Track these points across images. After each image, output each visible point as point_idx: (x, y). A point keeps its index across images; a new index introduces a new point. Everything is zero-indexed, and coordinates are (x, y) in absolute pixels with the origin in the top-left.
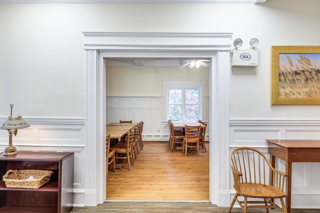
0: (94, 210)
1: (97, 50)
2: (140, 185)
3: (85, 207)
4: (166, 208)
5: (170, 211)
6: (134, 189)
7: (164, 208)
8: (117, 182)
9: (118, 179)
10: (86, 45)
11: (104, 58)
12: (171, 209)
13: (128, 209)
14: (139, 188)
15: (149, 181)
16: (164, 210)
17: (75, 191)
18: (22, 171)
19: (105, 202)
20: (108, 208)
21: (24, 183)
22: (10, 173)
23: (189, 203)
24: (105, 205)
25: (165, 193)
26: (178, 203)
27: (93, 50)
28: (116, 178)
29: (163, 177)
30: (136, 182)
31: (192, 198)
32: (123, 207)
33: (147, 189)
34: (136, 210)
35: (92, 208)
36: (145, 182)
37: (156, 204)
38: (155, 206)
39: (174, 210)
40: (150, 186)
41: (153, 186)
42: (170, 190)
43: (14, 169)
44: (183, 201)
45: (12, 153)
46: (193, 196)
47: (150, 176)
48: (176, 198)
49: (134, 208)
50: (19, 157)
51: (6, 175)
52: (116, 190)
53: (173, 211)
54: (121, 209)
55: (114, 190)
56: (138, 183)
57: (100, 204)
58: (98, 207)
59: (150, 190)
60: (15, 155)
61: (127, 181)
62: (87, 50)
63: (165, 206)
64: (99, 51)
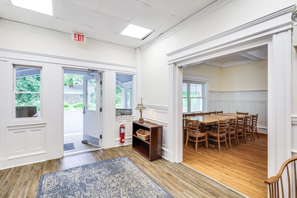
0: (170, 164)
1: (174, 63)
2: (215, 164)
3: (168, 160)
4: (214, 187)
5: (213, 190)
6: (207, 164)
7: (211, 186)
8: (200, 156)
9: (204, 155)
10: (168, 62)
11: (179, 67)
12: (217, 189)
13: (187, 173)
14: (211, 166)
15: (226, 164)
16: (210, 187)
17: (163, 148)
18: (146, 131)
19: (179, 163)
20: (177, 167)
21: (141, 136)
22: (140, 130)
23: (241, 195)
24: (178, 164)
25: (228, 178)
26: (230, 189)
27: (172, 64)
28: (203, 153)
29: (243, 167)
30: (214, 161)
31: (251, 194)
32: (186, 170)
33: (216, 169)
34: (191, 176)
35: (170, 162)
36: (222, 164)
37: (210, 180)
38: (206, 181)
39: (218, 191)
40: (222, 168)
41: (224, 169)
42: (237, 178)
43: (143, 129)
44: (236, 191)
45: (142, 121)
46: (254, 194)
47: (231, 161)
48: (234, 186)
49: (191, 174)
50: (145, 125)
51: (138, 131)
52: (193, 160)
53: (216, 191)
54: (183, 171)
55: (192, 159)
56: (215, 162)
57: (176, 163)
58: (174, 164)
59: (218, 170)
60: (143, 122)
61: (208, 158)
62: (169, 64)
63: (215, 185)
64: (175, 64)
